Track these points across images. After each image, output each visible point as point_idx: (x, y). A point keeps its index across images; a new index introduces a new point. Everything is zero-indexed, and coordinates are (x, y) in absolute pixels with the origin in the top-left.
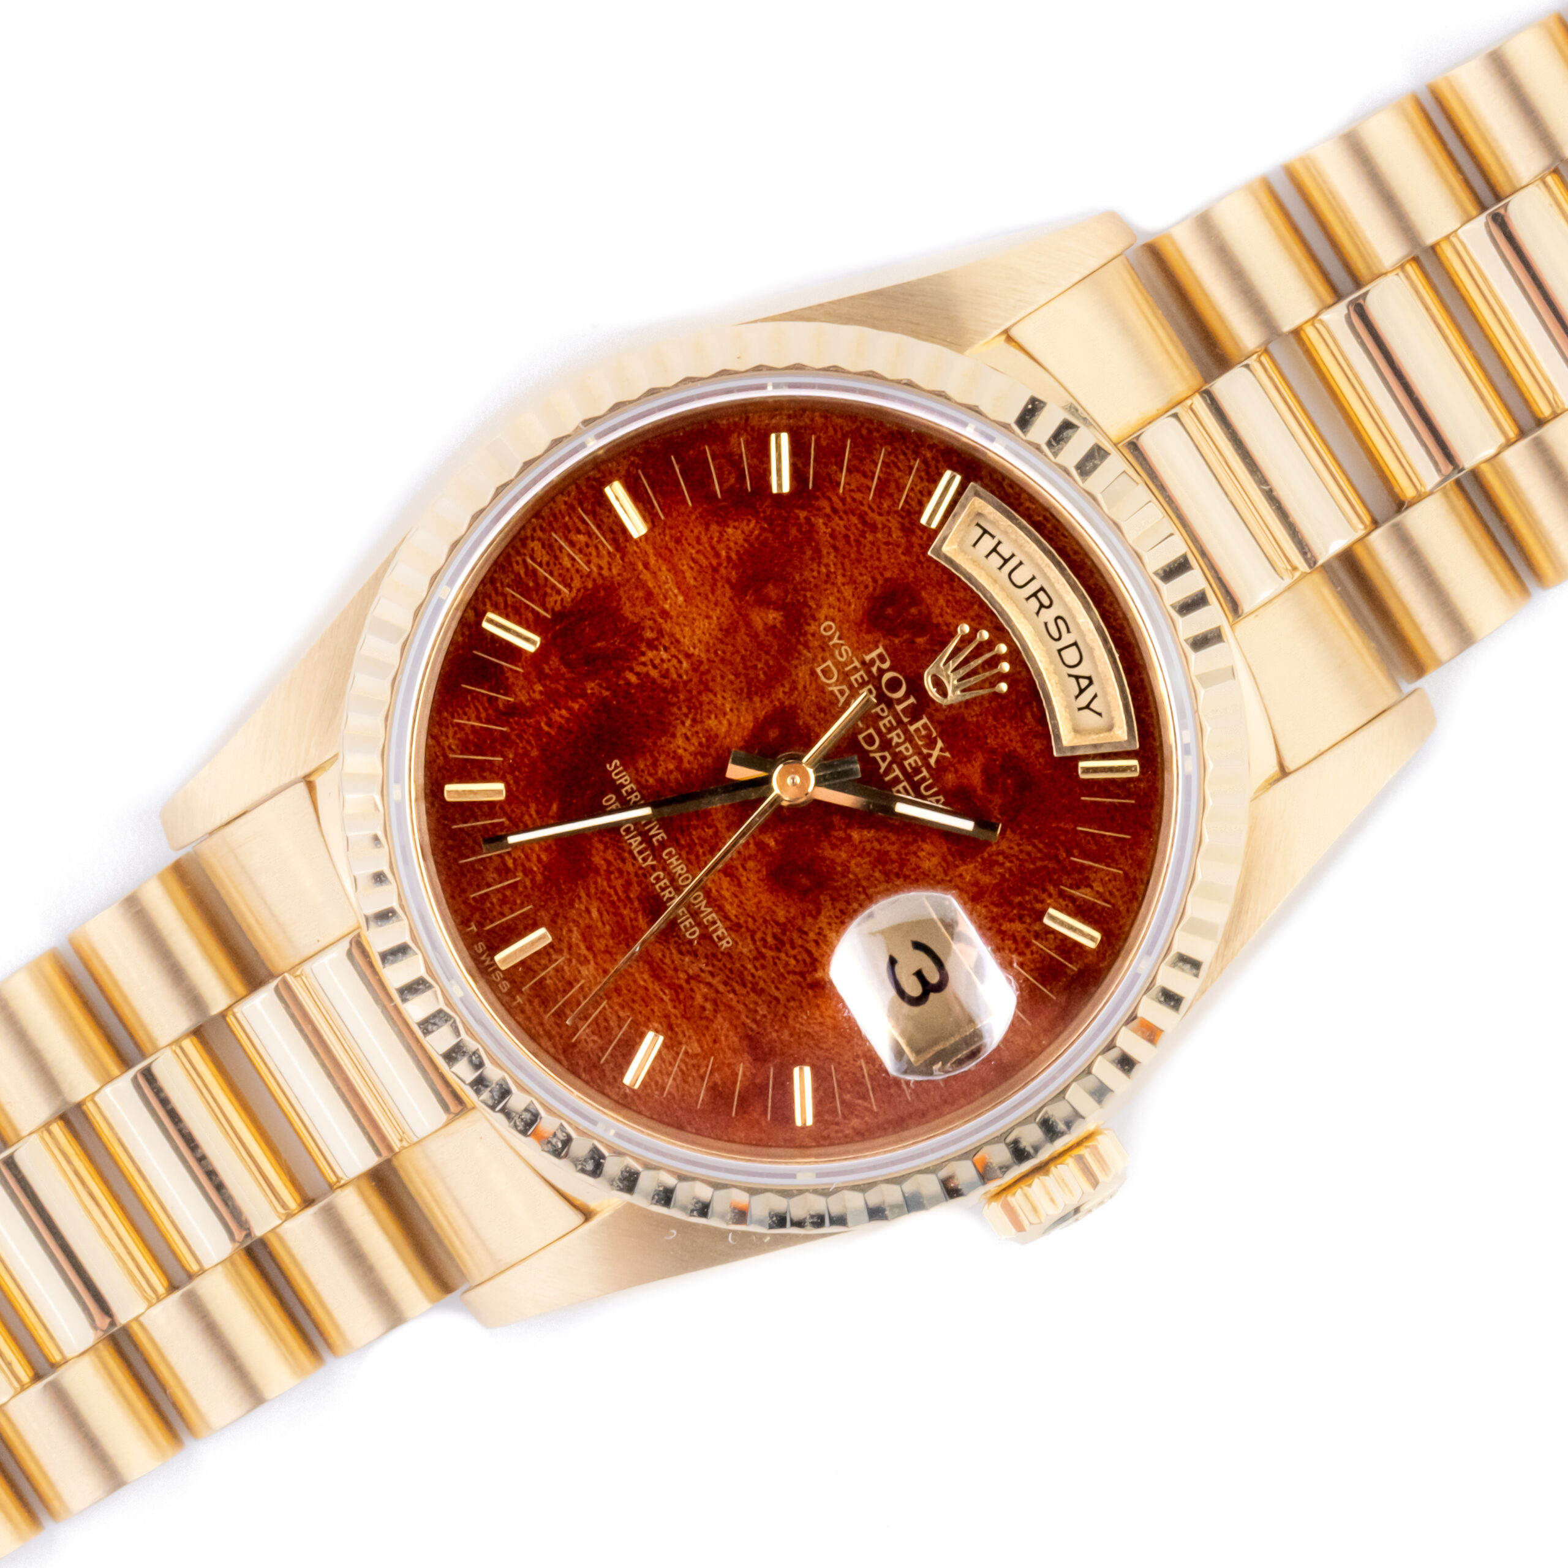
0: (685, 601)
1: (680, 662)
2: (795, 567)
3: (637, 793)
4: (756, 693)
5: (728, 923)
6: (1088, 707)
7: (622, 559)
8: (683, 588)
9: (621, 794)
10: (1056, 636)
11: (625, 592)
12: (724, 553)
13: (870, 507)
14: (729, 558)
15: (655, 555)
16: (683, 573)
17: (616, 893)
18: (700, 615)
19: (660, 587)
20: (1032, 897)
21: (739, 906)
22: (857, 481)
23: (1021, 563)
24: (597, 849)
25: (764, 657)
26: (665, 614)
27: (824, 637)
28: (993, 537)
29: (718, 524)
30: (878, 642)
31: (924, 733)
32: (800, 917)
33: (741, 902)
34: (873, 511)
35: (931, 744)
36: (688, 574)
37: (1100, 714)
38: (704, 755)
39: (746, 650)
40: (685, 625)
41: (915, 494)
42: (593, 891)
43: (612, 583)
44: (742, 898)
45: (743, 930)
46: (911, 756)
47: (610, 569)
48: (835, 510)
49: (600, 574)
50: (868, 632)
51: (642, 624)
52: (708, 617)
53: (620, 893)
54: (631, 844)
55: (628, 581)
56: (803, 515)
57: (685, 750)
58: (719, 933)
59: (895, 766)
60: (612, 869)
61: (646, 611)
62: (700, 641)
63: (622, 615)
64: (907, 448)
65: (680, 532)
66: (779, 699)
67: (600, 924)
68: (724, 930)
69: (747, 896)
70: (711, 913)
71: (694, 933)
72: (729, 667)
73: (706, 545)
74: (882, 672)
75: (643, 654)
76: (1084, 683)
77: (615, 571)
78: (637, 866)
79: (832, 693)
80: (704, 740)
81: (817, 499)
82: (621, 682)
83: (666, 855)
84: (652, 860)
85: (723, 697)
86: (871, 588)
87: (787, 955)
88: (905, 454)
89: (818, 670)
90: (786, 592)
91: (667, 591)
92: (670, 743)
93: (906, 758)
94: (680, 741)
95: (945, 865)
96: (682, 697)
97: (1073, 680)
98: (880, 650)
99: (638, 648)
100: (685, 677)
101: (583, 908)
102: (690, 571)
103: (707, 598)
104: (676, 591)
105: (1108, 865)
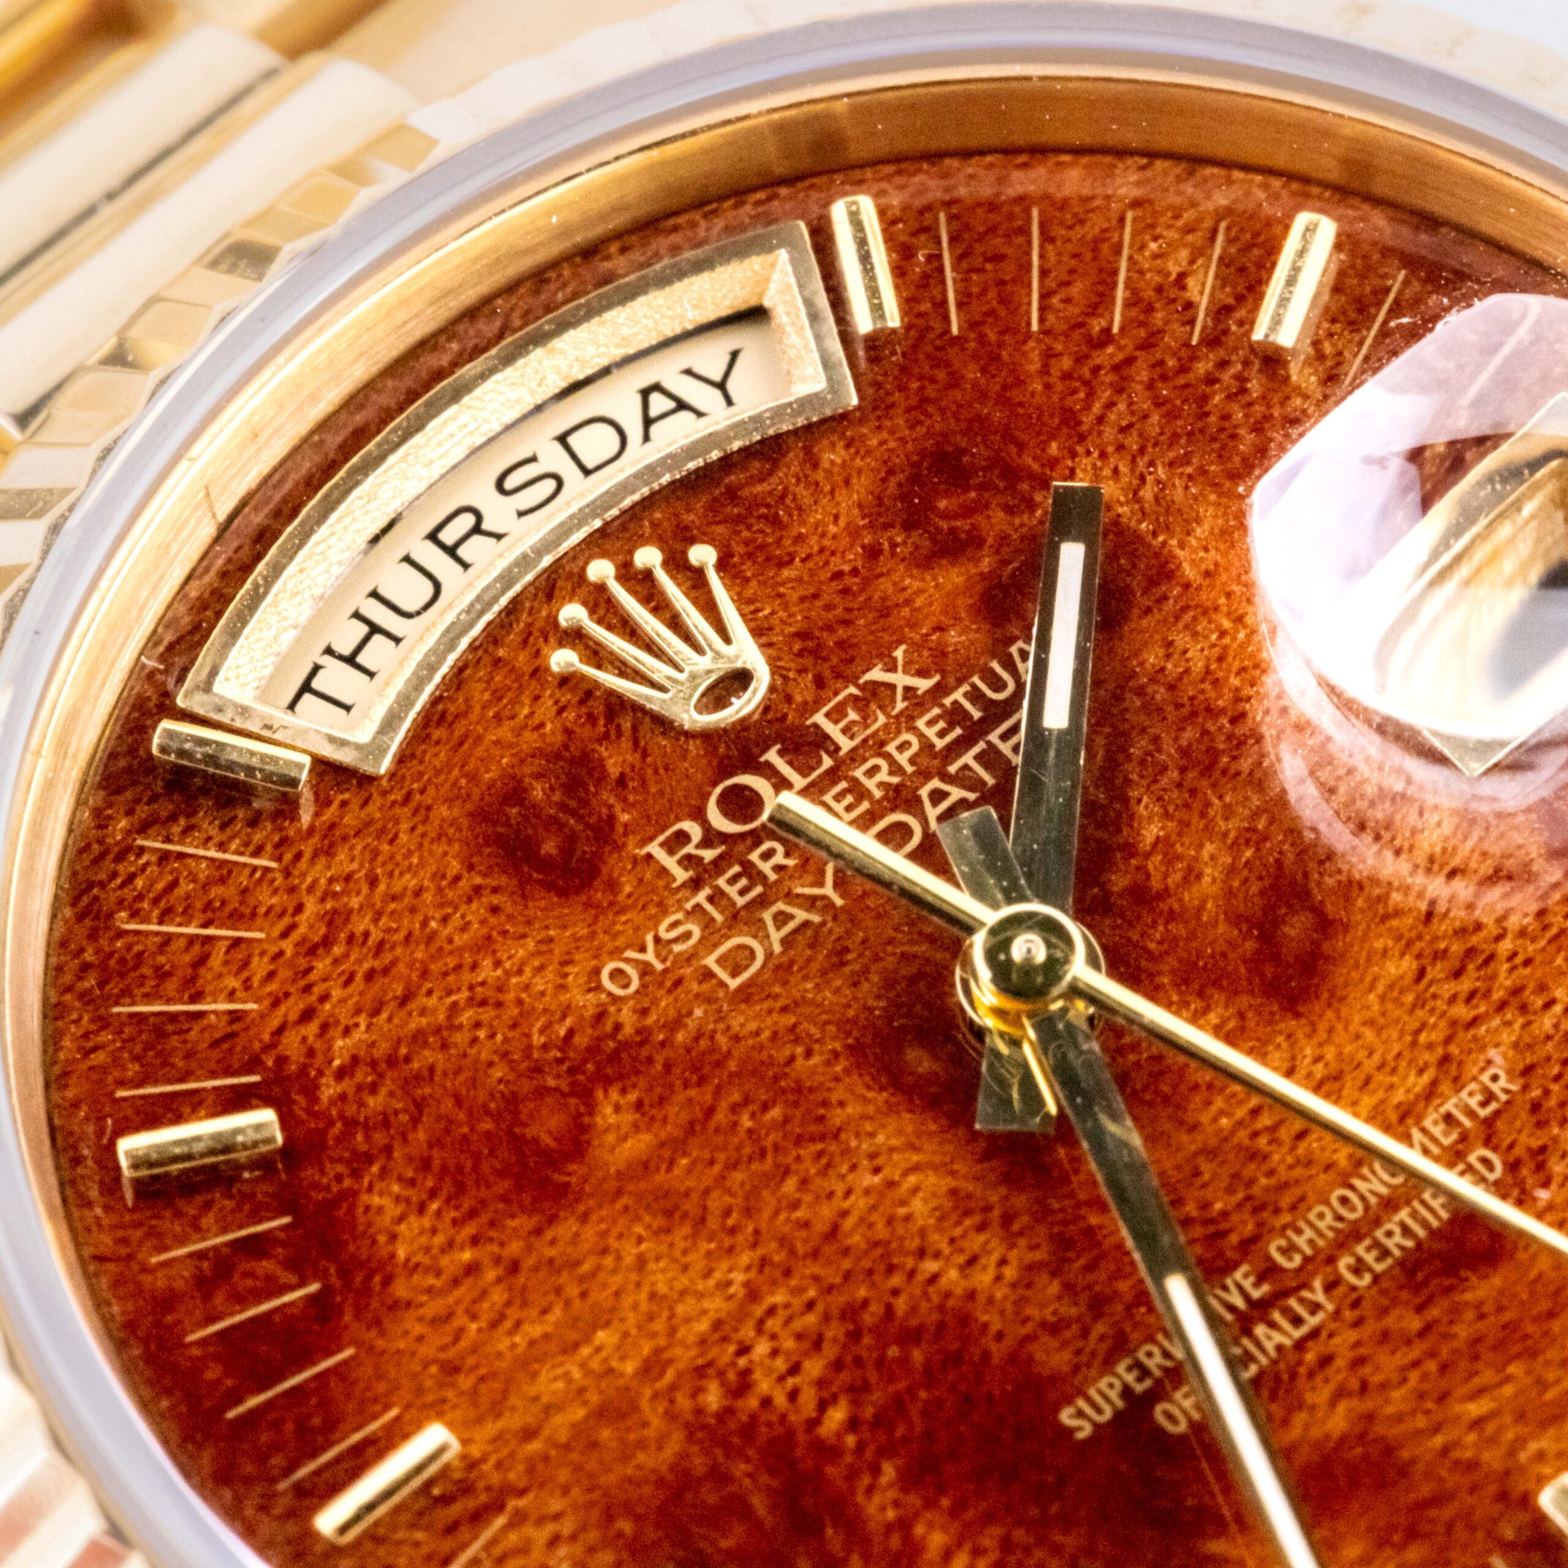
0: (607, 1324)
1: (771, 1311)
2: (473, 1082)
3: (1141, 1355)
4: (822, 1119)
5: (1445, 1087)
6: (721, 386)
7: (522, 1493)
8: (572, 1336)
9: (1147, 1393)
10: (550, 485)
11: (608, 1470)
12: (467, 1255)
13: (285, 935)
14: (475, 1241)
15: (499, 1415)
16: (532, 1343)
17: (1416, 1364)
18: (638, 1285)
19: (582, 1391)
20: (1235, 407)
21: (1394, 1070)
22: (220, 976)
23: (374, 594)
24: (1307, 1427)
25: (721, 1116)
26: (651, 1368)
27: (644, 985)
28: (316, 668)
29: (387, 1281)
30: (635, 860)
31: (853, 715)
32: (1395, 923)
33: (1381, 1067)
34: (293, 927)
35: (879, 693)
36: (535, 1330)
37: (735, 355)
38: (1007, 1219)
39: (712, 1162)
40: (672, 1317)
41: (232, 838)
42: (1421, 1422)
43: (591, 1504)
44: (1369, 1065)
45: (1454, 1050)
46: (921, 736)
47: (557, 1517)
48: (307, 1015)
49: (573, 1538)
50: (613, 886)
51: (689, 1417)
52: (641, 1263)
53: (1415, 1354)
54: (1279, 1348)
55: (577, 1468)
56: (329, 1090)
57: (1003, 1262)
58: (1473, 1102)
59: (952, 769)
60: (1354, 1384)
61: (653, 1415)
62: (708, 1274)
63: (671, 1469)
64: (114, 875)
65: (426, 1366)
66: (828, 1063)
67: (1508, 1390)
68: (1464, 1094)
69: (1362, 1055)
70: (1424, 1130)
71: (1485, 1161)
72: (765, 1193)
73: (451, 1299)
74: (711, 837)
75: (766, 1402)
76: (659, 404)
77: (556, 1504)
78: (1333, 1326)
79: (786, 942)
80: (968, 1222)
81: (282, 1060)
82: (851, 1440)
83: (1290, 1259)
84: (1312, 1290)
85: (848, 1193)
86: (496, 900)
87: (1499, 938)
88: (131, 878)
89: (733, 984)
90: (542, 1092)
91: (588, 1373)
92: (991, 1301)
93: (927, 746)
94: (983, 1278)
95: (1188, 617)
96: (862, 1292)
97: (654, 429)
98: (654, 848)
99: (753, 1417)
100: (812, 1293)
101: (1472, 1437)
102: (526, 1327)
103: (593, 1274)
104: (585, 1351)
105: (1117, 250)
